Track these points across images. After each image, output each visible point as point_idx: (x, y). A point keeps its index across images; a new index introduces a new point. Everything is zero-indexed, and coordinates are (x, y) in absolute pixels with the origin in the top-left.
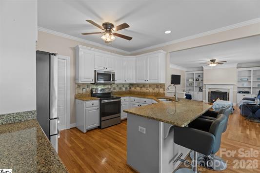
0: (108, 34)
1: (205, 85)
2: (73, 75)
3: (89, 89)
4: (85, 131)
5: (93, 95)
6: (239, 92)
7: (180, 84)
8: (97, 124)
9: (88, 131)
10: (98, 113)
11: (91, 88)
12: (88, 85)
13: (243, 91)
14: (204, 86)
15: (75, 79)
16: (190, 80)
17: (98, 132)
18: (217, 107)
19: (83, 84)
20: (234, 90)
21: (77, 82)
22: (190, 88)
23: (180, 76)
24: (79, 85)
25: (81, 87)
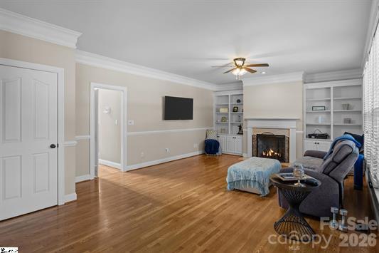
1: (246, 120)
6: (310, 136)
7: (191, 118)
13: (317, 132)
14: (244, 123)
16: (222, 110)
18: (235, 179)
20: (298, 132)
22: (224, 127)
23: (192, 100)
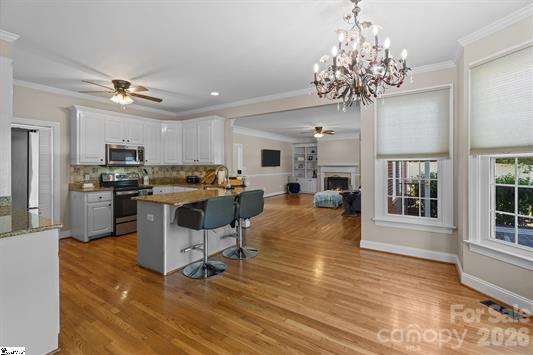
0: (120, 96)
1: (319, 166)
2: (65, 151)
3: (96, 175)
4: (86, 240)
5: (103, 184)
7: (279, 165)
8: (109, 229)
9: (92, 240)
10: (110, 212)
11: (99, 173)
12: (94, 168)
14: (318, 169)
15: (70, 158)
16: (300, 159)
17: (111, 241)
19: (85, 166)
21: (73, 163)
23: (279, 152)
24: (77, 169)
25: (82, 172)
